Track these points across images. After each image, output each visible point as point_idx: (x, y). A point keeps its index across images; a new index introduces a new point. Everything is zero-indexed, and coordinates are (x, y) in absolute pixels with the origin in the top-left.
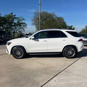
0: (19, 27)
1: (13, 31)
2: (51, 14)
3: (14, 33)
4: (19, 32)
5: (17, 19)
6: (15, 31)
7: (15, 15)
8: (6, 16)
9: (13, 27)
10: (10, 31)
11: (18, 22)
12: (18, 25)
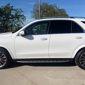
0: (17, 20)
1: (10, 24)
2: (52, 5)
3: (12, 26)
4: (17, 25)
5: (14, 11)
6: (13, 24)
7: (13, 7)
8: (3, 8)
9: (11, 20)
10: (7, 24)
11: (16, 14)
12: (16, 17)
